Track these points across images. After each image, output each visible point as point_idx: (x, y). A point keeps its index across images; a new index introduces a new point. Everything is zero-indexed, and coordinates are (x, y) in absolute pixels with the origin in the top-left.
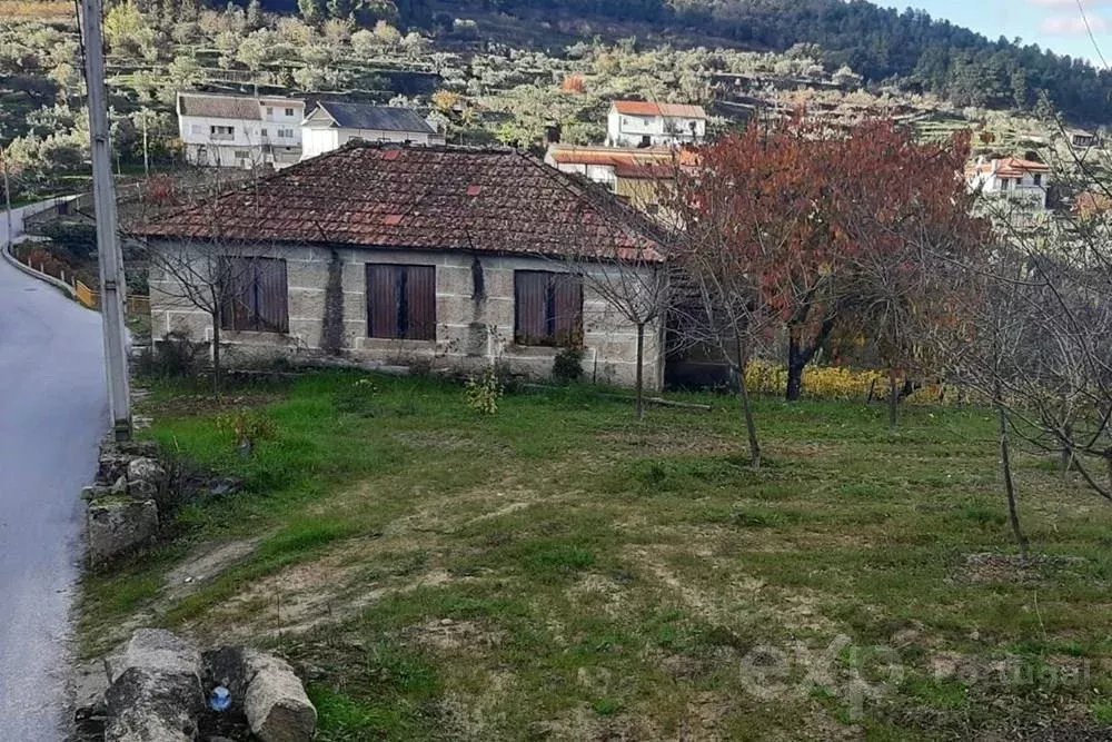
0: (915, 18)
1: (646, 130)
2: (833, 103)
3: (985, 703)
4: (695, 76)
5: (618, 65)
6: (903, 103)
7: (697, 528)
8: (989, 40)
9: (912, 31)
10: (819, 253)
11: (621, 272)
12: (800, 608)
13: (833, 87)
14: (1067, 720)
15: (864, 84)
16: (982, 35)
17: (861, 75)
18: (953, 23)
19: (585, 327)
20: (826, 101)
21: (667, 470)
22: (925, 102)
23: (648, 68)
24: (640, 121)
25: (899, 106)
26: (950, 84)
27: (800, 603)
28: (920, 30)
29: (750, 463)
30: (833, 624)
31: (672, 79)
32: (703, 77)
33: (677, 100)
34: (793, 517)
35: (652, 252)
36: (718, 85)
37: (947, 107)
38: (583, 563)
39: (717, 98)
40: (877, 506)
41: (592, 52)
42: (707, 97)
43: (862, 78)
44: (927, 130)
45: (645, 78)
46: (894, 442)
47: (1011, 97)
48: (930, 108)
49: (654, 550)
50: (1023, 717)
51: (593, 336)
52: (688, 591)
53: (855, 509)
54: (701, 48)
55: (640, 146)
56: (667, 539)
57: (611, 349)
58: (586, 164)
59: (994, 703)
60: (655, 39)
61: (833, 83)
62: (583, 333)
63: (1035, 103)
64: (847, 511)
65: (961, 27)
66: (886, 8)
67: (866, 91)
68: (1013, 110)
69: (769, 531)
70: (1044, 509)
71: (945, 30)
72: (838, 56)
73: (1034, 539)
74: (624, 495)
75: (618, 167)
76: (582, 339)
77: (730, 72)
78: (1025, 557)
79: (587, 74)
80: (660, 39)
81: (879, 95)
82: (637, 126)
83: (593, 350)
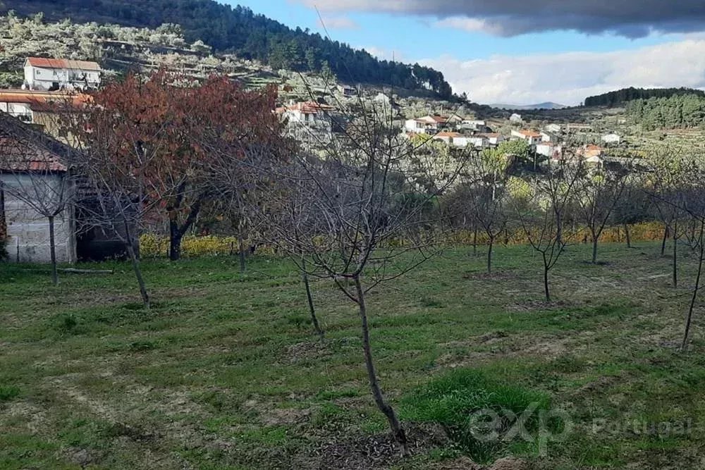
0: (243, 12)
1: (56, 79)
2: (192, 64)
3: (297, 437)
4: (91, 41)
5: (29, 32)
6: (239, 65)
7: (101, 358)
8: (290, 29)
9: (241, 20)
10: (184, 162)
11: (32, 179)
12: (177, 400)
13: (191, 53)
14: (346, 437)
15: (213, 52)
16: (286, 25)
17: (210, 45)
18: (267, 17)
19: (7, 221)
20: (187, 62)
21: (78, 319)
22: (254, 65)
23: (54, 34)
24: (51, 72)
25: (237, 67)
26: (269, 55)
27: (177, 397)
28: (247, 20)
29: (142, 307)
30: (200, 406)
31: (73, 43)
32: (97, 43)
33: (78, 58)
34: (172, 340)
35: (57, 164)
36: (109, 47)
37: (268, 69)
38: (9, 395)
39: (109, 57)
40: (230, 324)
41: (8, 22)
42: (100, 56)
43: (211, 48)
44: (257, 83)
45: (52, 42)
46: (244, 281)
47: (306, 65)
48: (257, 69)
49: (67, 378)
50: (320, 441)
51: (13, 228)
52: (93, 403)
53: (216, 328)
54: (94, 23)
55: (51, 89)
56: (78, 369)
57: (29, 236)
58: (7, 102)
59: (303, 436)
60: (58, 15)
61: (191, 50)
62: (6, 225)
63: (321, 69)
64: (211, 330)
65: (272, 19)
66: (223, 4)
67: (215, 57)
68: (308, 72)
69: (156, 352)
70: (335, 311)
71: (262, 21)
72: (194, 33)
73: (328, 330)
74: (43, 341)
75: (34, 104)
76: (5, 230)
77: (117, 40)
78: (323, 342)
79: (4, 38)
80: (61, 15)
81: (224, 59)
82: (48, 75)
83: (15, 237)
